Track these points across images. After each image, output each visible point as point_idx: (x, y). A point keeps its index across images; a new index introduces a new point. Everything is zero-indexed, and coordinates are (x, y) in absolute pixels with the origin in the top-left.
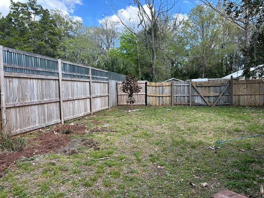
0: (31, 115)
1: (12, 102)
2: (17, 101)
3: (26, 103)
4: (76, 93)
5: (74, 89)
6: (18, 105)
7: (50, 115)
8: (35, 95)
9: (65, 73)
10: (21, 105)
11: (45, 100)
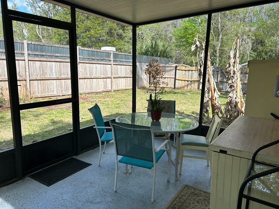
0: (50, 86)
1: (35, 76)
2: (39, 76)
3: (45, 78)
4: (95, 73)
5: (92, 69)
6: (39, 79)
7: (67, 88)
8: (54, 72)
9: (83, 57)
10: (42, 79)
11: (62, 77)
